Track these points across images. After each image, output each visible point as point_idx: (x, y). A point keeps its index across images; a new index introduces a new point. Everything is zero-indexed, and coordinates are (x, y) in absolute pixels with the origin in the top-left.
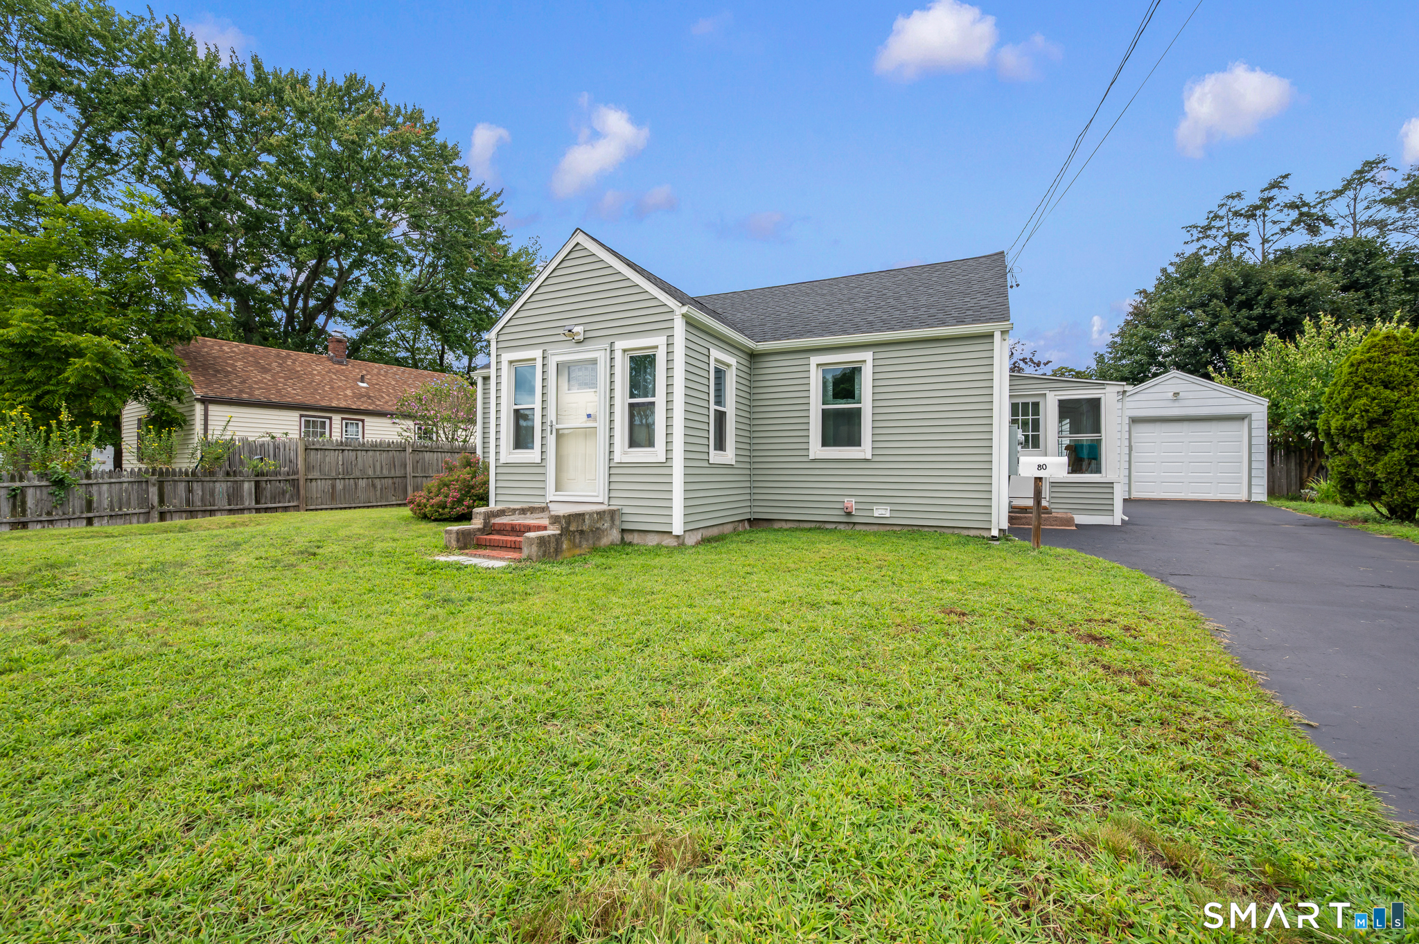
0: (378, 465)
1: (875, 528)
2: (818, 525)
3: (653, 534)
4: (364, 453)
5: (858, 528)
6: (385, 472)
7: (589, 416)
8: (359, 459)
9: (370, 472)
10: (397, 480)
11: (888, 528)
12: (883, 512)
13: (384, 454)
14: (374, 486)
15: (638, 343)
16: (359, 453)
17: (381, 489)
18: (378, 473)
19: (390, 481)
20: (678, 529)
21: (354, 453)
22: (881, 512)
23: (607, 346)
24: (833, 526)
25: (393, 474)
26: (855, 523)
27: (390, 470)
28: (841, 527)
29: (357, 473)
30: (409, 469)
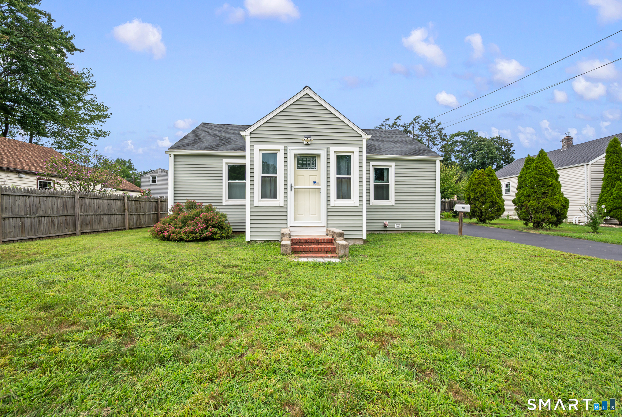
0: (55, 207)
1: (395, 232)
2: (372, 232)
3: (350, 240)
4: (45, 199)
5: (388, 232)
6: (61, 213)
7: (315, 182)
8: (42, 203)
9: (50, 212)
10: (69, 218)
11: (399, 232)
12: (399, 226)
13: (60, 200)
14: (53, 222)
15: (344, 149)
16: (41, 198)
17: (58, 224)
18: (55, 213)
19: (64, 218)
20: (364, 237)
21: (38, 198)
22: (398, 226)
23: (326, 148)
24: (378, 232)
25: (66, 213)
26: (387, 231)
27: (64, 211)
28: (382, 232)
29: (40, 213)
30: (78, 210)
